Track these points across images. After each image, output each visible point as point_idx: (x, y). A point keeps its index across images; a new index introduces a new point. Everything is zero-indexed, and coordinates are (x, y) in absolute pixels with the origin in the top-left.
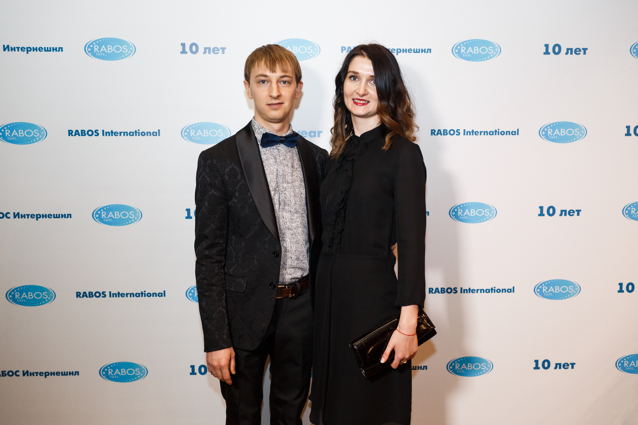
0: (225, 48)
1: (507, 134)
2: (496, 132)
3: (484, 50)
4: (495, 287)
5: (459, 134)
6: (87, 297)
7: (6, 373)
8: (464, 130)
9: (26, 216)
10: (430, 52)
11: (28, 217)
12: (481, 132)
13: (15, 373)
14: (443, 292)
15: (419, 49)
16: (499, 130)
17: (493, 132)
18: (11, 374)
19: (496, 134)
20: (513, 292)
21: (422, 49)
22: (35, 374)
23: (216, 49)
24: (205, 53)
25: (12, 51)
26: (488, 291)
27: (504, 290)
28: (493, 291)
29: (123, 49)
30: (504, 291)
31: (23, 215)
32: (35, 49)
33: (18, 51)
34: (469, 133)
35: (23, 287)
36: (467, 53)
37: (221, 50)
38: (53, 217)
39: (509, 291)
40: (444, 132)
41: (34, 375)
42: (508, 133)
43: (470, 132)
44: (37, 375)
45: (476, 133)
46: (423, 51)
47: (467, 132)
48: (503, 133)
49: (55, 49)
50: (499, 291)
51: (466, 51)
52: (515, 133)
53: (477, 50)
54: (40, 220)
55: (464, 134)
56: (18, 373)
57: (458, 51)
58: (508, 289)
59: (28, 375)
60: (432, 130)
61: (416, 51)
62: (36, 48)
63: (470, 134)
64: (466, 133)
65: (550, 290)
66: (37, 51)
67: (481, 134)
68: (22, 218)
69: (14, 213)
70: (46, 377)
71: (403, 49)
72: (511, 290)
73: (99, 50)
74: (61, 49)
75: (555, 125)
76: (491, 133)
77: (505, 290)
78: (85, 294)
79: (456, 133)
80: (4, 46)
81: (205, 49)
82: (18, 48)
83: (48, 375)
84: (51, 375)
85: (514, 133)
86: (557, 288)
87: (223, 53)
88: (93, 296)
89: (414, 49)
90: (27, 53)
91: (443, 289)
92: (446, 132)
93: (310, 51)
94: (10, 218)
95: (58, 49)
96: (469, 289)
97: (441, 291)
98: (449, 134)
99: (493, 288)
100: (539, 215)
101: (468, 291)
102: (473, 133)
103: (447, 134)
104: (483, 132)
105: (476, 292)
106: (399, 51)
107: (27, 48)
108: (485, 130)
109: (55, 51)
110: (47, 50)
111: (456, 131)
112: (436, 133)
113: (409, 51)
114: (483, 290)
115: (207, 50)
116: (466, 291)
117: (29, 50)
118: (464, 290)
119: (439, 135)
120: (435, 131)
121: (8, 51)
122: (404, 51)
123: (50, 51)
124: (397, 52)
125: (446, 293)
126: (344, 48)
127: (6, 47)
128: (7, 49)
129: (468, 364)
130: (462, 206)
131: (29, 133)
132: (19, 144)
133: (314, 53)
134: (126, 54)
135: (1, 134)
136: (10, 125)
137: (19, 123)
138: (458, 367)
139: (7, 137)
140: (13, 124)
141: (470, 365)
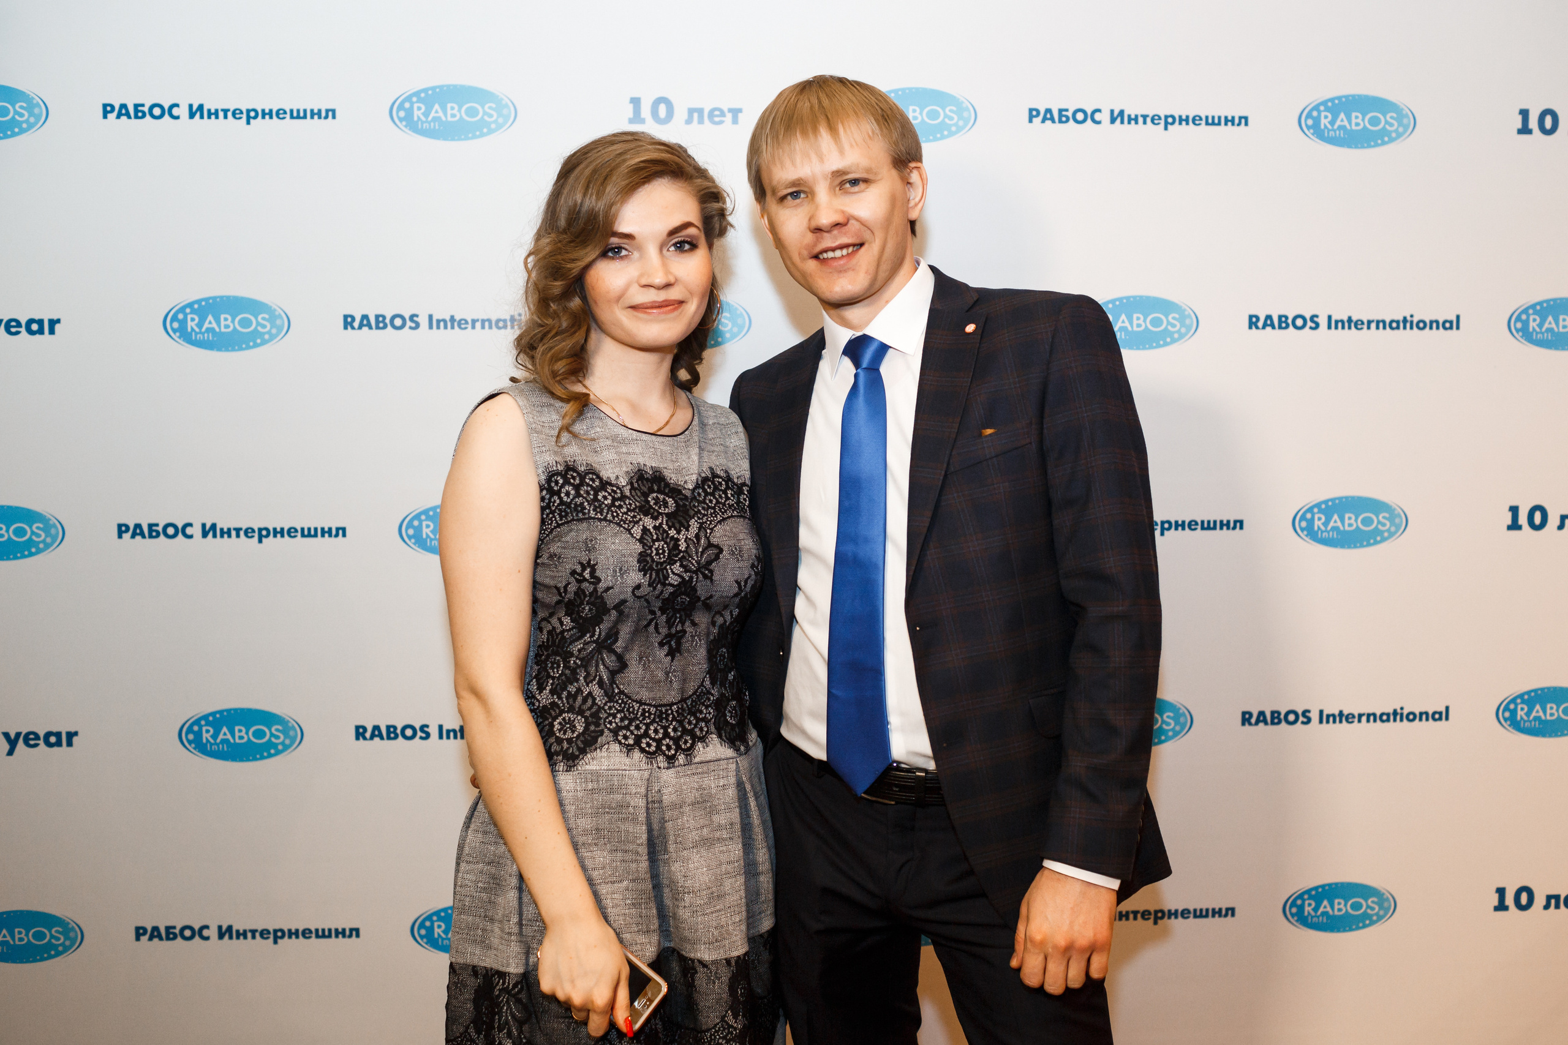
0: (740, 110)
1: (1431, 328)
2: (1405, 323)
3: (1374, 121)
4: (1402, 709)
5: (1317, 326)
6: (382, 738)
7: (177, 931)
8: (1330, 317)
9: (234, 533)
10: (1246, 124)
11: (238, 536)
12: (1369, 322)
13: (199, 933)
14: (1276, 721)
15: (1220, 118)
16: (1412, 316)
17: (1398, 322)
18: (187, 933)
19: (1405, 328)
20: (1447, 718)
21: (1226, 118)
22: (249, 935)
23: (717, 113)
24: (689, 121)
25: (209, 118)
26: (1385, 718)
27: (1424, 716)
28: (1398, 717)
29: (485, 113)
31: (225, 530)
32: (267, 114)
33: (226, 117)
34: (1340, 325)
35: (221, 712)
36: (1336, 125)
37: (729, 116)
38: (299, 534)
39: (1437, 716)
40: (1280, 322)
41: (245, 937)
42: (1434, 324)
43: (1342, 322)
44: (254, 937)
45: (1357, 324)
46: (1229, 121)
47: (1337, 322)
48: (1422, 325)
49: (316, 114)
50: (1411, 717)
51: (1332, 123)
52: (1452, 325)
53: (1358, 121)
54: (269, 541)
55: (1329, 327)
56: (205, 933)
57: (1314, 122)
58: (1434, 713)
59: (231, 938)
60: (1251, 317)
61: (1212, 122)
62: (271, 111)
63: (1343, 328)
64: (1334, 324)
65: (1534, 714)
66: (271, 117)
67: (1369, 328)
68: (222, 536)
69: (204, 525)
70: (275, 942)
71: (1180, 117)
72: (1440, 713)
73: (426, 114)
74: (331, 113)
75: (1545, 305)
76: (1394, 325)
77: (1427, 713)
78: (376, 732)
79: (1309, 324)
80: (189, 106)
81: (691, 111)
82: (225, 111)
83: (282, 937)
84: (290, 937)
85: (1448, 325)
86: (1551, 708)
87: (735, 121)
88: (396, 737)
89: (1207, 117)
90: (248, 123)
91: (1276, 715)
92: (1286, 322)
93: (951, 119)
94: (191, 537)
95: (323, 114)
96: (1341, 713)
97: (1273, 718)
98: (1291, 327)
99: (1399, 711)
100: (1510, 528)
101: (1338, 719)
102: (1351, 323)
103: (1287, 327)
104: (1373, 321)
105: (1356, 720)
106: (1169, 121)
107: (248, 111)
108: (1380, 318)
109: (316, 117)
110: (298, 115)
111: (1308, 318)
112: (1260, 324)
113: (1196, 120)
114: (1374, 715)
115: (696, 115)
116: (1331, 719)
117: (251, 115)
118: (1328, 716)
119: (1269, 329)
120: (1258, 318)
121: (202, 117)
122: (1184, 120)
123: (305, 117)
124: (1166, 124)
125: (1283, 723)
126: (1034, 113)
127: (195, 108)
128: (198, 115)
129: (1336, 901)
130: (1323, 506)
131: (245, 323)
132: (219, 350)
133: (961, 123)
134: (493, 126)
135: (176, 325)
136: (198, 302)
137: (221, 297)
138: (1310, 909)
139: (191, 334)
140: (206, 300)
141: (1339, 904)
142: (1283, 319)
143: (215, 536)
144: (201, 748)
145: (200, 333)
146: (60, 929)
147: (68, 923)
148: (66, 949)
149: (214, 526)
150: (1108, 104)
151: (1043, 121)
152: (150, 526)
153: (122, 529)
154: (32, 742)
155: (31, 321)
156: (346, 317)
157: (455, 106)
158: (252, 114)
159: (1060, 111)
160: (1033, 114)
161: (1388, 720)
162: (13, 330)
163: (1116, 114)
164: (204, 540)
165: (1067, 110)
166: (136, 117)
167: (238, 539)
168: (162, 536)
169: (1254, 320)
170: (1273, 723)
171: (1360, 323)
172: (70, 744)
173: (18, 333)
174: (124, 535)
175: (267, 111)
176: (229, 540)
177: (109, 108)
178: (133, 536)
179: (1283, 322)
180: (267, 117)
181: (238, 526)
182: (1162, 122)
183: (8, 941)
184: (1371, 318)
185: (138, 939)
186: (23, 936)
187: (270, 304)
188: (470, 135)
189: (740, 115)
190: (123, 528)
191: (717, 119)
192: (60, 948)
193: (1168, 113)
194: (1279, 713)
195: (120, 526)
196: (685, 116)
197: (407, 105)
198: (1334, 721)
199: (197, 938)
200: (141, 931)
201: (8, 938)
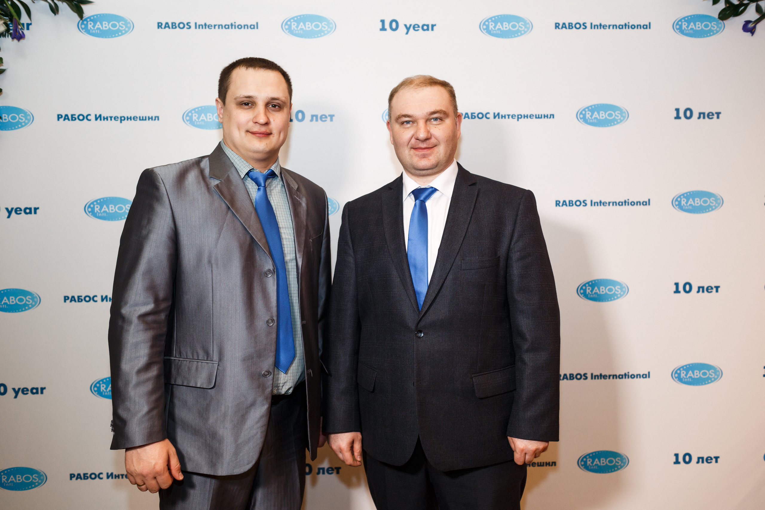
0: (334, 116)
1: (637, 205)
2: (626, 203)
3: (609, 116)
7: (88, 475)
8: (592, 201)
10: (553, 118)
12: (609, 203)
13: (98, 476)
14: (572, 378)
15: (541, 115)
16: (628, 200)
17: (622, 203)
18: (93, 476)
19: (625, 205)
20: (649, 377)
21: (544, 115)
22: (121, 477)
23: (324, 117)
24: (312, 120)
25: (104, 120)
27: (638, 376)
28: (627, 377)
33: (111, 120)
41: (119, 478)
42: (638, 203)
43: (597, 203)
44: (122, 478)
46: (546, 116)
47: (595, 203)
48: (633, 204)
49: (150, 118)
50: (633, 376)
51: (591, 116)
52: (646, 203)
53: (602, 116)
55: (592, 205)
56: (101, 476)
57: (583, 117)
59: (112, 478)
60: (556, 201)
61: (538, 117)
62: (131, 117)
65: (688, 376)
66: (131, 120)
67: (609, 205)
69: (102, 296)
71: (524, 115)
72: (646, 375)
73: (198, 118)
74: (157, 118)
76: (620, 204)
77: (640, 375)
79: (583, 204)
80: (96, 115)
81: (312, 116)
82: (111, 117)
86: (696, 373)
87: (332, 120)
89: (536, 115)
90: (121, 122)
91: (572, 375)
92: (572, 203)
94: (96, 301)
95: (154, 118)
96: (601, 375)
97: (570, 377)
98: (574, 205)
99: (627, 374)
100: (675, 292)
101: (599, 377)
102: (601, 203)
105: (608, 378)
107: (121, 117)
108: (614, 201)
109: (150, 120)
110: (142, 119)
111: (582, 201)
112: (561, 204)
113: (531, 116)
114: (616, 375)
115: (314, 118)
116: (597, 377)
118: (595, 376)
119: (565, 206)
120: (560, 202)
121: (101, 120)
122: (526, 117)
123: (146, 120)
124: (518, 118)
125: (575, 379)
127: (98, 116)
128: (99, 119)
130: (590, 283)
131: (120, 208)
132: (107, 220)
135: (90, 210)
136: (100, 199)
137: (110, 198)
138: (590, 462)
139: (96, 213)
140: (103, 199)
141: (603, 460)
142: (571, 202)
144: (99, 394)
145: (101, 213)
146: (37, 475)
147: (40, 473)
148: (39, 484)
149: (106, 297)
150: (492, 110)
152: (79, 297)
154: (25, 392)
155: (27, 209)
157: (211, 115)
158: (123, 118)
159: (472, 114)
161: (622, 378)
162: (18, 212)
163: (496, 114)
164: (102, 302)
165: (475, 112)
166: (72, 120)
168: (84, 301)
169: (558, 202)
170: (570, 379)
171: (605, 203)
172: (42, 393)
173: (22, 214)
174: (67, 301)
175: (129, 117)
177: (60, 116)
178: (71, 302)
180: (129, 120)
182: (516, 117)
184: (610, 201)
185: (71, 479)
186: (20, 478)
190: (67, 298)
192: (37, 484)
193: (519, 113)
195: (65, 297)
196: (310, 118)
197: (190, 114)
198: (598, 378)
199: (97, 478)
200: (73, 476)
201: (14, 480)
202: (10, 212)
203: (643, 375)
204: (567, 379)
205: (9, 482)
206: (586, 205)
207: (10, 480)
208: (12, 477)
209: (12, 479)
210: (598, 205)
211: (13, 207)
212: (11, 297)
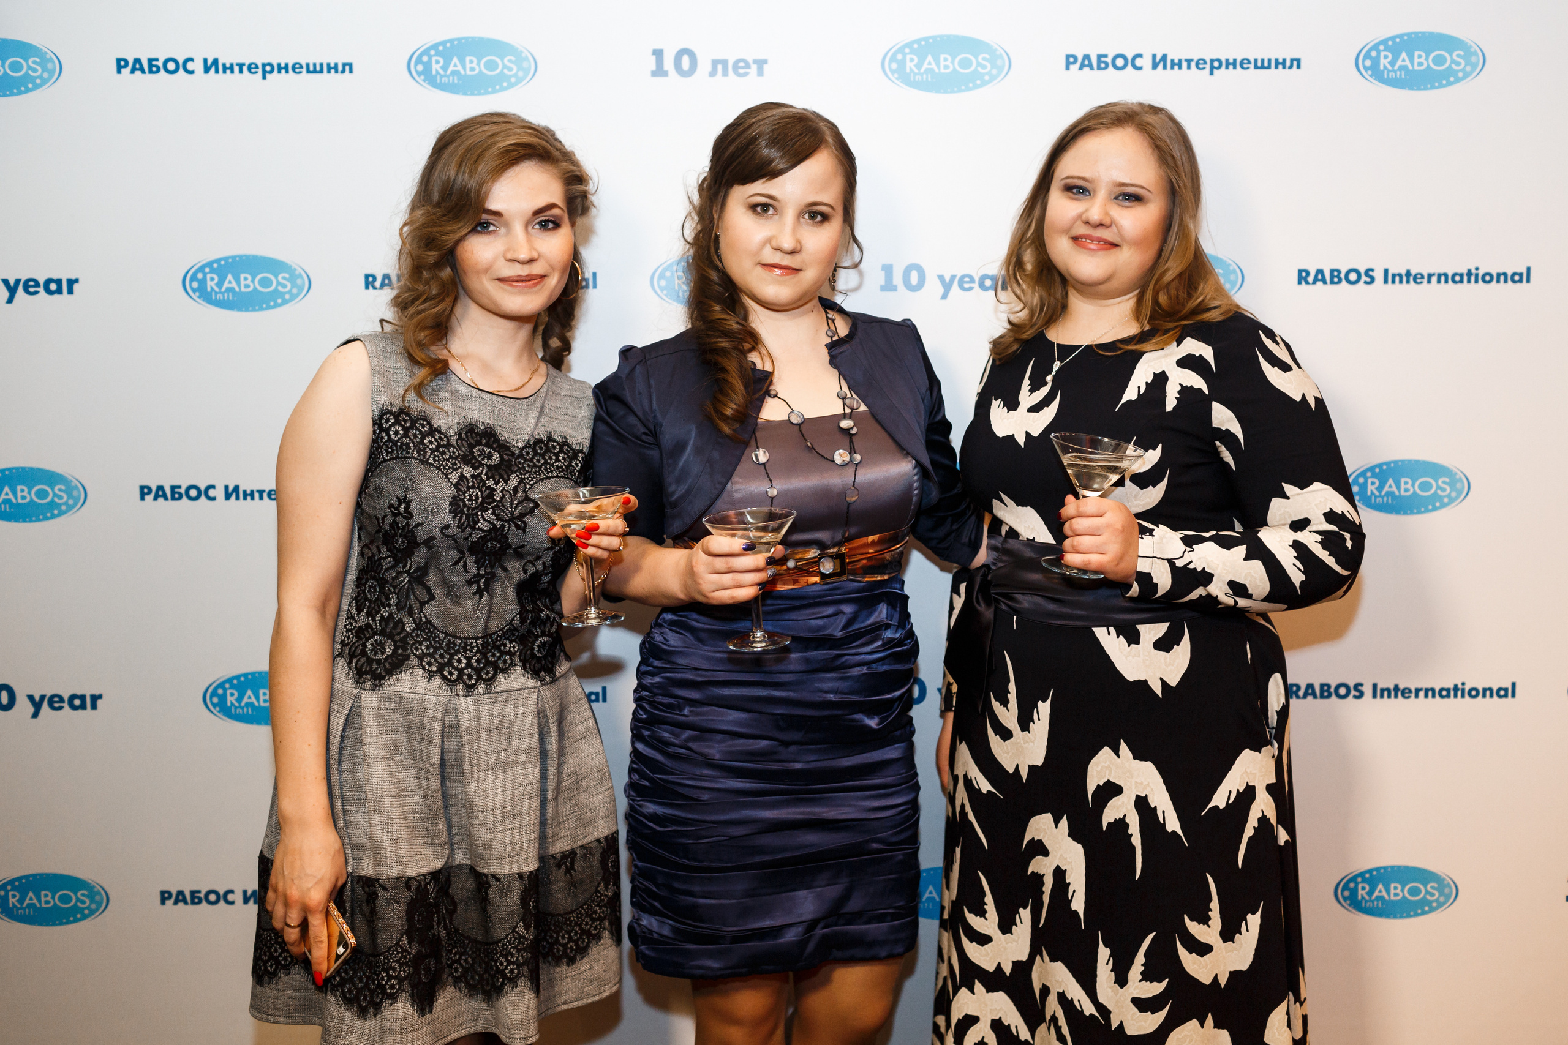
0: (765, 62)
1: (1498, 281)
2: (1470, 276)
3: (1438, 62)
4: (1463, 684)
7: (202, 895)
8: (1386, 271)
9: (257, 495)
10: (1298, 67)
11: (261, 498)
12: (1430, 276)
13: (224, 897)
14: (1326, 694)
15: (1269, 60)
16: (1477, 269)
17: (1461, 275)
18: (212, 897)
20: (1513, 695)
21: (1277, 60)
23: (742, 64)
24: (713, 73)
25: (224, 72)
26: (1444, 693)
28: (1459, 693)
29: (505, 66)
30: (1488, 693)
31: (248, 492)
32: (283, 68)
33: (241, 71)
34: (1397, 279)
35: (245, 675)
36: (1396, 67)
37: (754, 67)
39: (1502, 693)
40: (1332, 276)
42: (1502, 277)
43: (1400, 275)
45: (1417, 278)
46: (1280, 64)
47: (1394, 276)
48: (1488, 278)
49: (332, 68)
50: (1474, 693)
51: (1392, 63)
52: (1521, 277)
53: (1419, 63)
55: (1386, 282)
56: (230, 897)
57: (1372, 64)
60: (1300, 272)
61: (1262, 65)
62: (287, 65)
64: (1391, 278)
66: (287, 72)
67: (1429, 282)
68: (245, 498)
69: (227, 487)
71: (1227, 60)
72: (1506, 690)
73: (445, 68)
74: (348, 67)
76: (1458, 278)
77: (1491, 690)
79: (1364, 278)
80: (205, 60)
81: (715, 63)
82: (241, 65)
85: (1517, 278)
87: (760, 72)
89: (1256, 60)
90: (264, 77)
91: (1326, 688)
92: (1338, 276)
93: (984, 67)
94: (213, 499)
95: (340, 68)
96: (1396, 688)
97: (1322, 691)
98: (1344, 282)
99: (1460, 686)
101: (1393, 694)
102: (1409, 277)
103: (1340, 281)
104: (1434, 275)
105: (1413, 695)
106: (1215, 65)
107: (264, 65)
108: (1442, 271)
109: (333, 71)
110: (314, 70)
111: (1362, 272)
112: (1311, 279)
113: (1244, 64)
114: (1433, 690)
115: (720, 67)
116: (1386, 693)
117: (267, 70)
118: (1382, 690)
119: (1319, 284)
120: (1308, 273)
121: (217, 72)
122: (1231, 64)
123: (321, 71)
124: (1212, 68)
125: (1334, 697)
126: (1072, 60)
127: (209, 62)
128: (213, 69)
129: (1392, 885)
130: (1377, 470)
131: (265, 282)
132: (239, 310)
133: (994, 72)
134: (513, 80)
135: (195, 285)
136: (218, 261)
137: (241, 256)
138: (1364, 892)
139: (210, 293)
140: (226, 259)
141: (1396, 888)
142: (1336, 273)
143: (238, 498)
144: (226, 711)
145: (221, 292)
146: (86, 893)
147: (94, 887)
148: (92, 912)
149: (236, 488)
150: (1149, 49)
151: (1081, 68)
152: (173, 488)
153: (144, 491)
154: (56, 705)
155: (49, 281)
156: (367, 276)
157: (474, 59)
158: (268, 68)
159: (1099, 57)
160: (1070, 60)
161: (1448, 696)
162: (32, 290)
163: (1158, 59)
164: (227, 502)
165: (1106, 56)
166: (151, 72)
167: (261, 502)
168: (184, 498)
169: (1304, 274)
170: (1322, 696)
171: (1419, 276)
172: (94, 707)
173: (36, 293)
174: (147, 497)
175: (283, 65)
176: (252, 502)
177: (122, 63)
178: (155, 498)
179: (1336, 277)
180: (283, 71)
181: (261, 488)
182: (1208, 66)
183: (34, 904)
184: (1432, 272)
185: (163, 903)
186: (49, 898)
187: (290, 263)
188: (490, 90)
189: (765, 66)
190: (146, 490)
191: (741, 71)
192: (86, 912)
193: (1214, 57)
194: (1329, 686)
195: (142, 488)
196: (709, 68)
197: (425, 58)
198: (1389, 696)
199: (222, 903)
200: (166, 895)
201: (35, 901)
202: (12, 290)
203: (1499, 690)
204: (1315, 696)
205: (25, 905)
206: (1372, 280)
207: (27, 901)
208: (31, 894)
209: (31, 899)
210: (1401, 282)
211: (18, 277)
212: (19, 488)
